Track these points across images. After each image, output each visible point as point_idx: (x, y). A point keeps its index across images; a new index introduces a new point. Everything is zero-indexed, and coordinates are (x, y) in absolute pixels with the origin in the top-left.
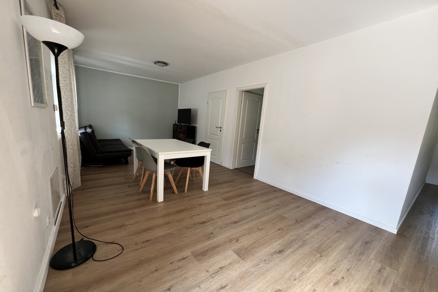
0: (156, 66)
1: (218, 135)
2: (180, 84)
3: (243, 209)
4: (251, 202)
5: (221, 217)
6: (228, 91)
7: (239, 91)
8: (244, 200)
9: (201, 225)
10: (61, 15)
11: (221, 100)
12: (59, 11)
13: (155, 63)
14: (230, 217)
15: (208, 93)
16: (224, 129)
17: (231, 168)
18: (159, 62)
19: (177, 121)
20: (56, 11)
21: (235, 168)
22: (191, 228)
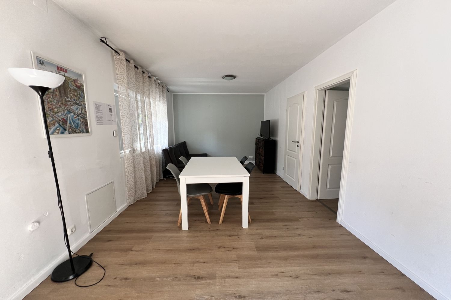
0: (224, 80)
1: (296, 152)
2: (265, 94)
3: (272, 275)
4: (295, 266)
5: (229, 277)
6: (306, 92)
7: (318, 91)
8: (286, 258)
9: (194, 280)
10: (121, 59)
11: (299, 106)
12: (120, 56)
13: (223, 78)
14: (240, 283)
15: (287, 99)
16: (302, 144)
17: (309, 198)
18: (226, 76)
19: (260, 135)
20: (118, 57)
21: (317, 200)
22: (179, 280)
